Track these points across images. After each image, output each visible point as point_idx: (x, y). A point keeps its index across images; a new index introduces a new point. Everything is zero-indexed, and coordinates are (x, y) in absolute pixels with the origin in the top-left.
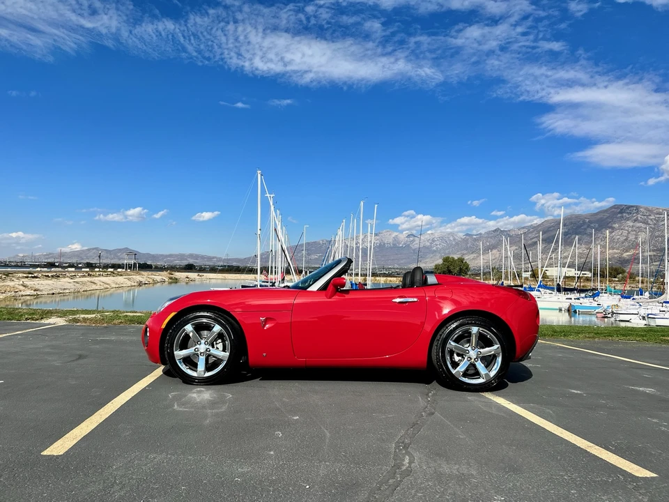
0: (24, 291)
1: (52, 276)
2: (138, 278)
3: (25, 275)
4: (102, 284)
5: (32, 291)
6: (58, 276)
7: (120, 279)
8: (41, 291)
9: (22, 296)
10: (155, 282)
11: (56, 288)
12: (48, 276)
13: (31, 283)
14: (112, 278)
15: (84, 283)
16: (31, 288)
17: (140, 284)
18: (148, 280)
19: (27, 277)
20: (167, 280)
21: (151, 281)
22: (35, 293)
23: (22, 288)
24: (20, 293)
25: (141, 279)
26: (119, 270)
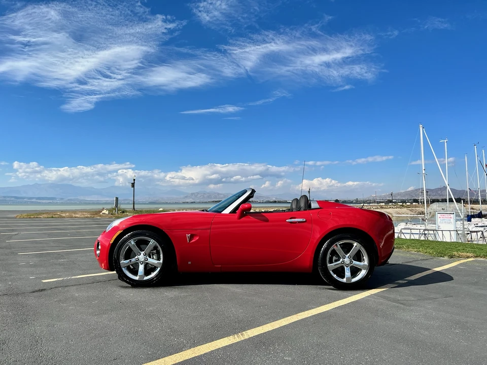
2: (421, 209)
7: (404, 210)
14: (397, 210)
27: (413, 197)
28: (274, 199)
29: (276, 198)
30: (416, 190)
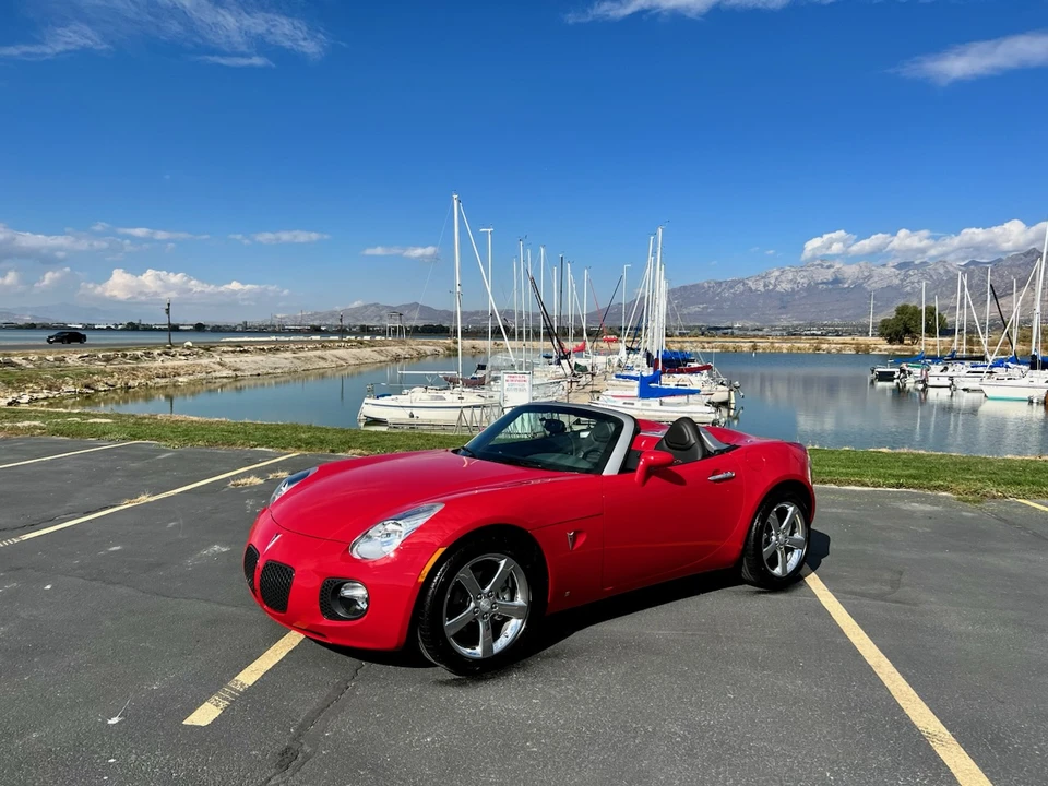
0: (219, 371)
1: (270, 350)
2: (396, 350)
3: (231, 349)
4: (335, 359)
5: (231, 372)
6: (278, 350)
7: (367, 352)
8: (243, 371)
9: (216, 378)
10: (421, 356)
11: (264, 367)
12: (263, 350)
13: (232, 360)
14: (355, 351)
15: (307, 359)
16: (230, 368)
17: (397, 359)
18: (411, 352)
19: (233, 352)
20: (441, 351)
21: (415, 353)
22: (233, 374)
23: (218, 367)
24: (214, 374)
25: (399, 351)
26: (378, 338)
27: (359, 320)
28: (28, 319)
29: (34, 317)
30: (365, 307)
